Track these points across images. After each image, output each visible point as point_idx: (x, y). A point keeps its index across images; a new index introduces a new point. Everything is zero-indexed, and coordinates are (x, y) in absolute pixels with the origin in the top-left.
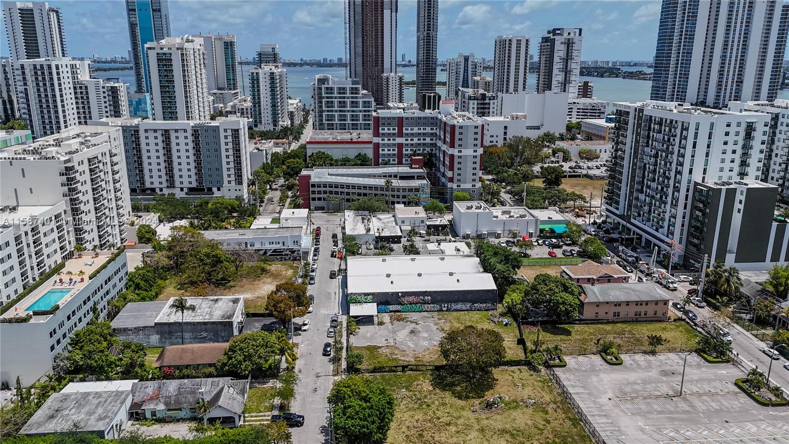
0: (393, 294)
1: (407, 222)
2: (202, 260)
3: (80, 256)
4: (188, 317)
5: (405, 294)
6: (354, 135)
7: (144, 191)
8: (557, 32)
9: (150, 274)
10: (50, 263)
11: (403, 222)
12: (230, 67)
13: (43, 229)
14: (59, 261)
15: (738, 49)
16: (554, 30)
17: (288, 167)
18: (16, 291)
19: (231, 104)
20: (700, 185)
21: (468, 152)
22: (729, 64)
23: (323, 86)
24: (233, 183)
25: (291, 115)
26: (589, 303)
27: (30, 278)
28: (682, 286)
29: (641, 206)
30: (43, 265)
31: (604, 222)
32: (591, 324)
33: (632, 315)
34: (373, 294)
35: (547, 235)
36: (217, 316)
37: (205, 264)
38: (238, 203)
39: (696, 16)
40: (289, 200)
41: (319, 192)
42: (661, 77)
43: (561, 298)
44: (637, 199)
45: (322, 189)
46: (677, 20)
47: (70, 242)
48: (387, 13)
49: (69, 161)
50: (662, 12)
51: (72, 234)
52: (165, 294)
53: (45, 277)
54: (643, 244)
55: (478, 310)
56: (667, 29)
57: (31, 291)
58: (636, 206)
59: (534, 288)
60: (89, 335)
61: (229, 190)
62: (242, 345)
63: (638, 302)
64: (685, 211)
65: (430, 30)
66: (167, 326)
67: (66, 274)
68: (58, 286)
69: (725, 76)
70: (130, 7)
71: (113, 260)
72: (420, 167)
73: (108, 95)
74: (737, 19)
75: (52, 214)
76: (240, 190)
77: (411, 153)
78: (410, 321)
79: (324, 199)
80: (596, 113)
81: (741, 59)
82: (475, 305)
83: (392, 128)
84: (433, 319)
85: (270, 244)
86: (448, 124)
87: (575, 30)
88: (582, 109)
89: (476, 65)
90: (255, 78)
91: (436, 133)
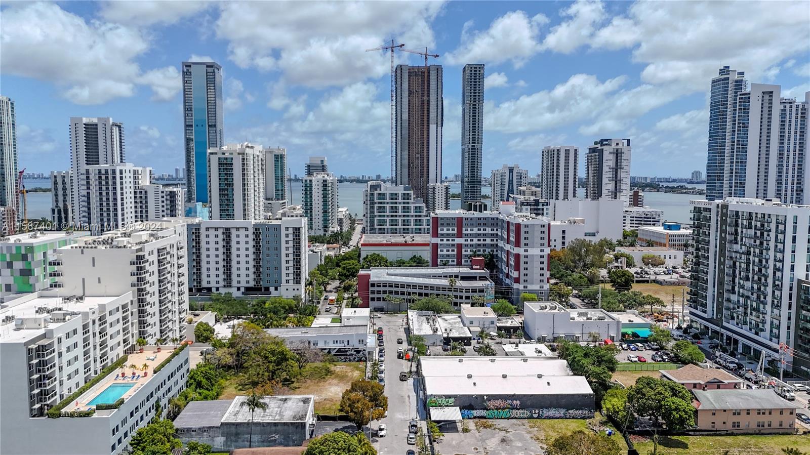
0: (477, 397)
1: (475, 323)
2: (266, 358)
3: (141, 351)
4: (259, 416)
5: (492, 397)
6: (408, 238)
7: (199, 290)
8: (604, 143)
9: (212, 372)
10: (113, 356)
11: (471, 323)
12: (280, 179)
13: (109, 319)
14: (121, 355)
15: (794, 159)
16: (602, 141)
17: (344, 268)
18: (77, 384)
19: (281, 211)
20: (805, 282)
21: (534, 251)
22: (787, 173)
23: (376, 192)
24: (291, 282)
25: (340, 222)
26: (700, 410)
27: (92, 371)
28: (800, 396)
29: (734, 308)
30: (105, 357)
31: (690, 327)
32: (708, 435)
33: (754, 426)
34: (455, 396)
35: (631, 339)
36: (287, 417)
37: (269, 362)
38: (294, 302)
39: (747, 127)
40: (345, 301)
41: (379, 292)
42: (715, 186)
43: (673, 403)
44: (729, 300)
45: (382, 289)
46: (727, 131)
47: (133, 335)
48: (433, 127)
49: (140, 250)
50: (711, 123)
51: (136, 326)
52: (226, 394)
53: (107, 371)
54: (740, 350)
55: (573, 418)
56: (718, 139)
57: (93, 385)
58: (728, 309)
59: (639, 391)
60: (152, 435)
61: (287, 290)
62: (322, 447)
63: (759, 410)
64: (790, 311)
65: (475, 143)
66: (235, 426)
67: (130, 367)
68: (120, 380)
69: (784, 185)
70: (187, 123)
71: (177, 355)
72: (481, 268)
73: (167, 200)
74: (790, 129)
75: (119, 304)
76: (298, 289)
77: (471, 253)
78: (499, 429)
79: (384, 300)
80: (650, 221)
81: (798, 169)
82: (569, 411)
83: (451, 229)
84: (524, 427)
85: (334, 343)
86: (512, 224)
87: (623, 141)
88: (636, 217)
89: (521, 176)
90: (308, 185)
91: (497, 234)
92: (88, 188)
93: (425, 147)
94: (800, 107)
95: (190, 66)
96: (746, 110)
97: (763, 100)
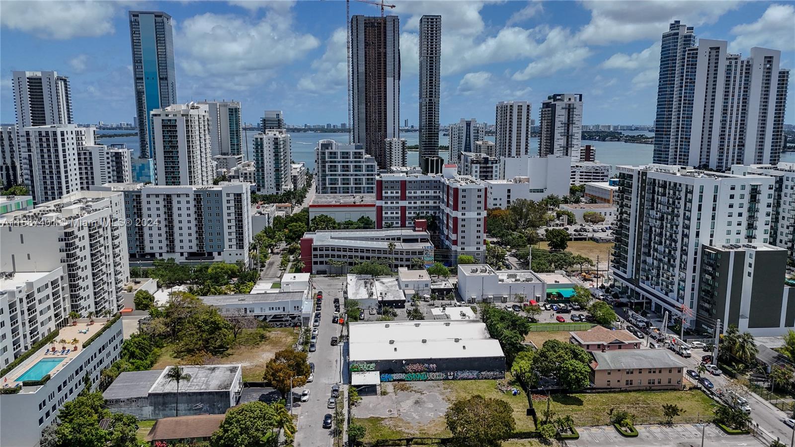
0: (397, 361)
1: (411, 286)
2: (200, 327)
3: (75, 324)
4: (184, 387)
5: (409, 362)
6: (357, 198)
7: (143, 256)
8: (558, 97)
9: (146, 342)
10: (43, 331)
11: (407, 286)
12: (235, 133)
13: (38, 296)
14: (53, 329)
15: (737, 114)
16: (555, 96)
17: (290, 231)
18: (7, 361)
19: (234, 168)
20: (708, 248)
21: (472, 215)
22: (730, 128)
23: (327, 151)
24: (234, 247)
25: (295, 179)
26: (598, 370)
27: (22, 347)
28: (696, 353)
29: (649, 270)
30: (36, 333)
31: (612, 286)
32: (603, 392)
33: (645, 383)
34: (376, 362)
35: (554, 299)
36: (213, 386)
37: (203, 331)
38: (238, 267)
39: (694, 82)
40: (290, 264)
41: (321, 256)
42: (662, 141)
43: (571, 365)
44: (645, 262)
45: (324, 253)
46: (675, 86)
47: (65, 310)
48: (389, 80)
49: (68, 226)
50: (660, 78)
51: (68, 300)
52: (161, 362)
53: (37, 346)
54: (653, 309)
55: (486, 379)
56: (666, 94)
57: (22, 360)
58: (644, 270)
59: (543, 354)
60: (79, 407)
61: (230, 255)
62: (239, 417)
63: (650, 369)
64: (694, 274)
65: (432, 97)
66: (161, 397)
67: (59, 342)
68: (50, 355)
69: (727, 140)
70: (137, 76)
71: (109, 328)
72: (424, 230)
73: (112, 161)
74: (734, 85)
75: (48, 281)
76: (241, 254)
77: (415, 215)
78: (415, 391)
79: (326, 263)
80: (599, 176)
81: (741, 124)
82: (482, 373)
83: (395, 191)
84: (439, 388)
85: (270, 310)
86: (451, 187)
87: (575, 96)
88: (586, 172)
89: (478, 130)
90: (259, 143)
91: (439, 196)
92: (29, 151)
93: (383, 100)
94: (745, 63)
95: (137, 16)
96: (694, 65)
97: (710, 56)
